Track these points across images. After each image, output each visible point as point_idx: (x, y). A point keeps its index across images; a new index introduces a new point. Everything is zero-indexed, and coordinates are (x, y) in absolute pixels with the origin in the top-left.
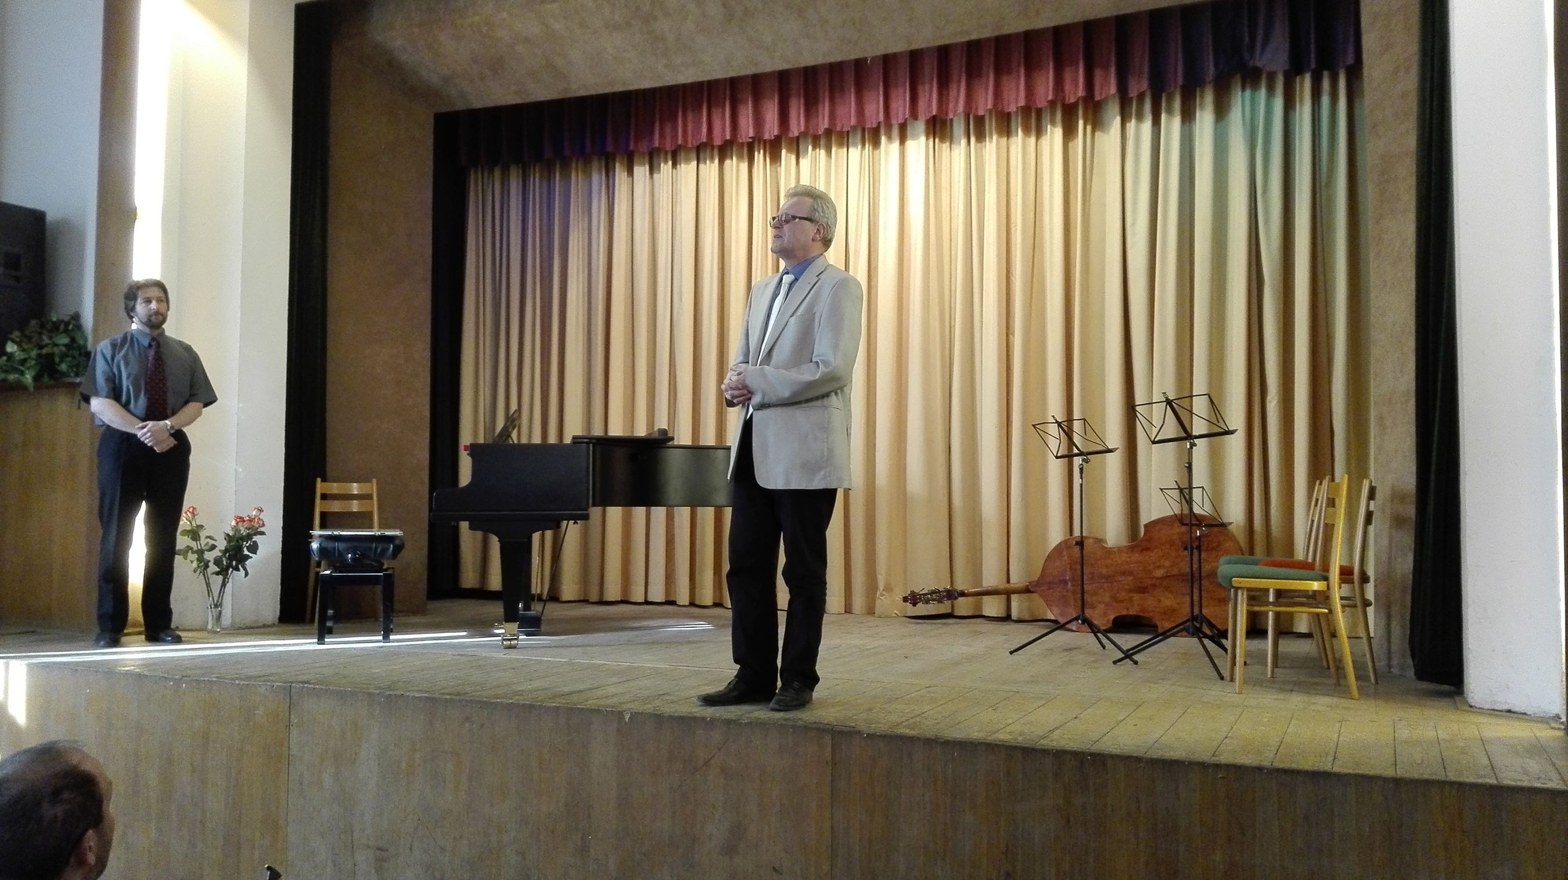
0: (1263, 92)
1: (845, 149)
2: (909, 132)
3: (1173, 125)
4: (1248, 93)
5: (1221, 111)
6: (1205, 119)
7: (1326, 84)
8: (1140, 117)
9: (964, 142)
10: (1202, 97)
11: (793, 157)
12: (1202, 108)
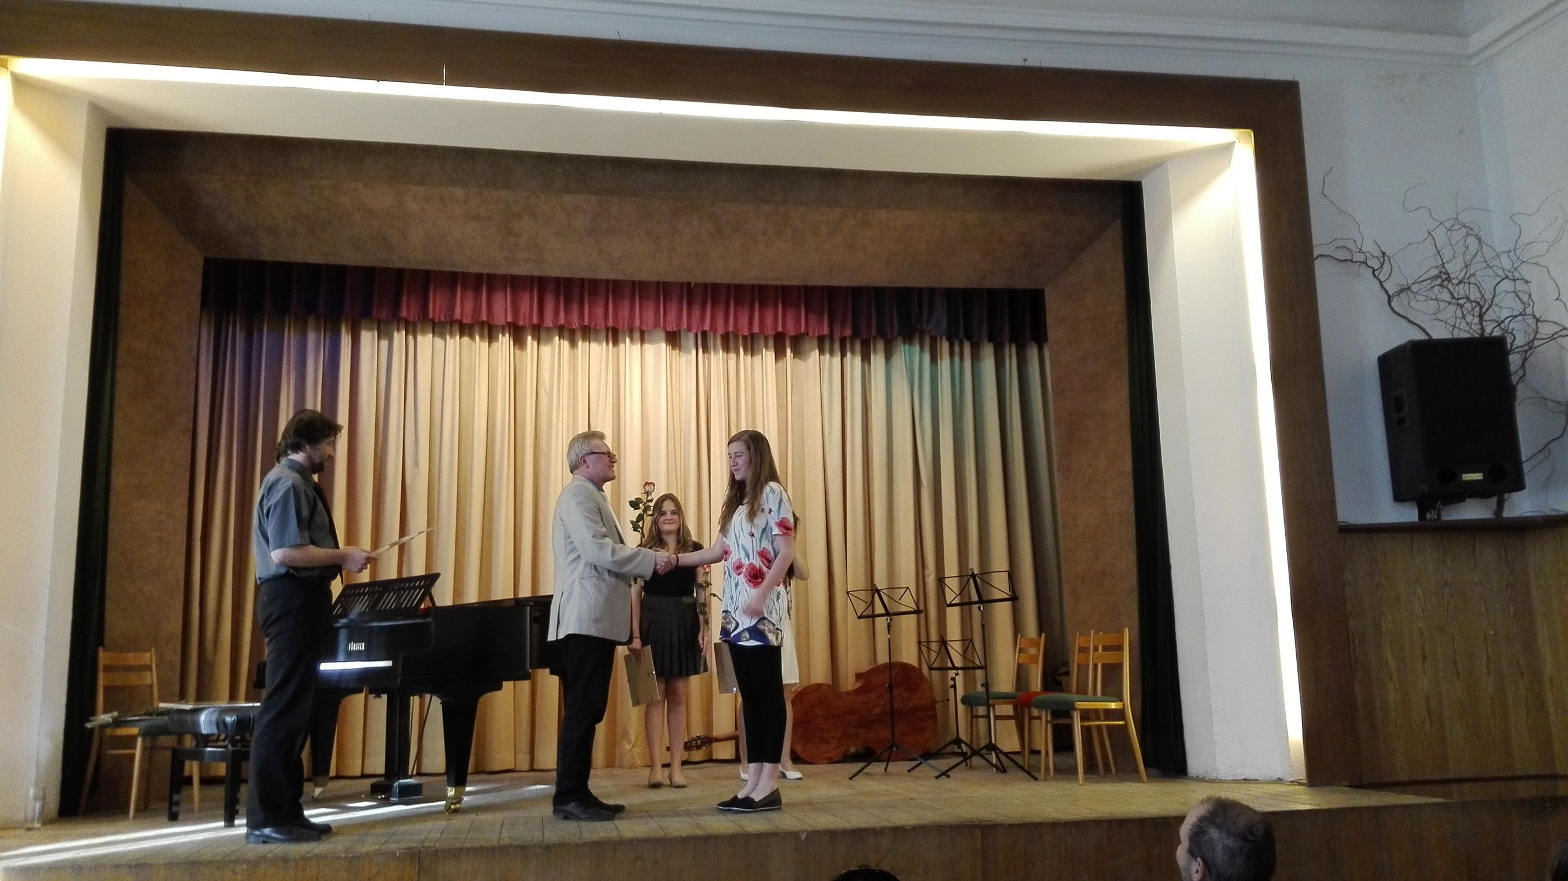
0: (917, 348)
1: (588, 343)
2: (646, 337)
3: (854, 362)
4: (907, 346)
5: (888, 357)
6: (878, 360)
7: (957, 348)
8: (832, 353)
9: (694, 352)
10: (875, 345)
11: (535, 343)
12: (875, 351)
